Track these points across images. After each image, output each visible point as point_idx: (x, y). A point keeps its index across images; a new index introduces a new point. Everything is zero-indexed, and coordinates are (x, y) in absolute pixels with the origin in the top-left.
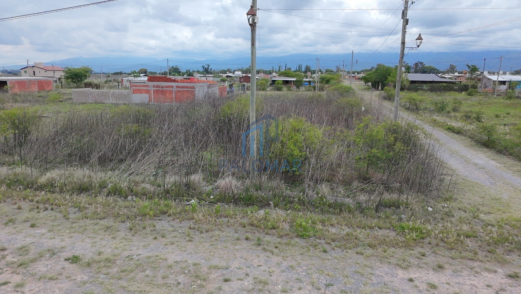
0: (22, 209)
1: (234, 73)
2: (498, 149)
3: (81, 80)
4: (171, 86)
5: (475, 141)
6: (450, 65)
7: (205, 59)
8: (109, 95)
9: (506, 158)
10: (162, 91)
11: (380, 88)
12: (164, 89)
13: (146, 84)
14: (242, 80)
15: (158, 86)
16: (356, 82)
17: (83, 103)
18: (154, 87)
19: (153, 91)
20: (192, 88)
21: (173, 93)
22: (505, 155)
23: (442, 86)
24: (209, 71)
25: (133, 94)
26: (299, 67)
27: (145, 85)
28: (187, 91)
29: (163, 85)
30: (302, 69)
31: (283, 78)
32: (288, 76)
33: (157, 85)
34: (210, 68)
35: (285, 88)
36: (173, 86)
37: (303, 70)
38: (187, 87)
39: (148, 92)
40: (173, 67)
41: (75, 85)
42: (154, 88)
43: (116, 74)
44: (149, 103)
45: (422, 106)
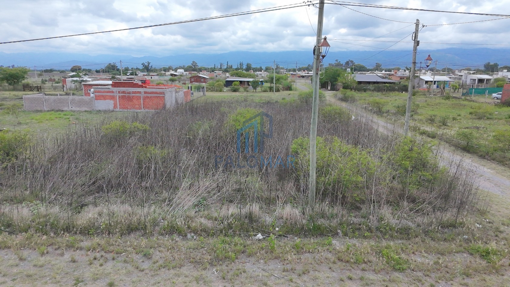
0: (77, 262)
1: (176, 71)
2: (480, 154)
3: (18, 82)
4: (138, 92)
5: (453, 145)
6: (377, 64)
7: (142, 56)
8: (67, 102)
9: (491, 163)
10: (129, 97)
11: (329, 88)
12: (131, 95)
13: (111, 90)
14: (192, 80)
15: (123, 92)
16: (300, 81)
17: (37, 111)
18: (119, 92)
19: (119, 97)
20: (162, 94)
21: (140, 99)
22: (488, 160)
23: (385, 86)
24: (150, 68)
25: (96, 101)
26: (240, 64)
27: (109, 91)
28: (156, 96)
29: (130, 90)
30: (243, 67)
31: (235, 78)
32: (240, 77)
33: (123, 90)
34: (150, 66)
35: (241, 89)
36: (140, 92)
37: (245, 67)
38: (156, 93)
39: (112, 98)
40: (110, 64)
41: (11, 87)
42: (119, 94)
43: (46, 71)
44: (115, 110)
45: (384, 109)
